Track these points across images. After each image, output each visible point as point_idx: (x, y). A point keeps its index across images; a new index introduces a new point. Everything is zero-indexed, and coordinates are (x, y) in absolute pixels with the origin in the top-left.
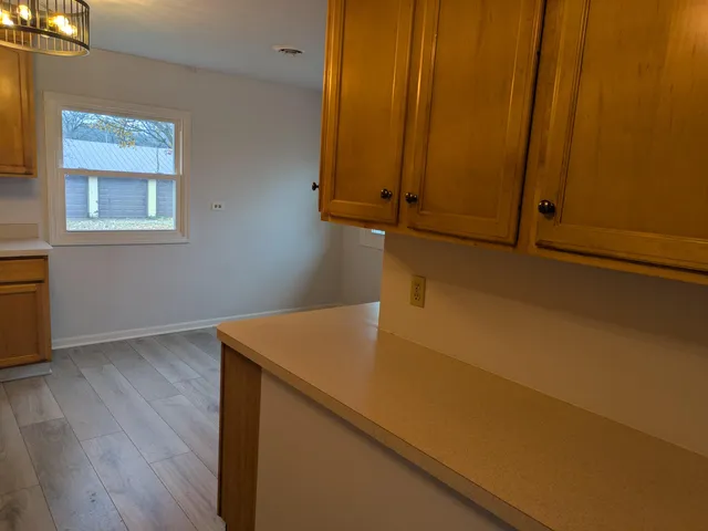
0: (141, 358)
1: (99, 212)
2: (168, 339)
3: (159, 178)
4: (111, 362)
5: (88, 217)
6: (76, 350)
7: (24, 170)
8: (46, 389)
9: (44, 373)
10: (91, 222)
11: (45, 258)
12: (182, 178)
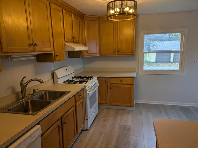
0: (161, 112)
1: (173, 61)
2: (173, 107)
3: (175, 52)
4: (151, 111)
5: (170, 62)
6: (143, 104)
7: (131, 53)
8: (130, 115)
9: (132, 110)
10: (171, 64)
11: (133, 78)
12: (183, 52)
